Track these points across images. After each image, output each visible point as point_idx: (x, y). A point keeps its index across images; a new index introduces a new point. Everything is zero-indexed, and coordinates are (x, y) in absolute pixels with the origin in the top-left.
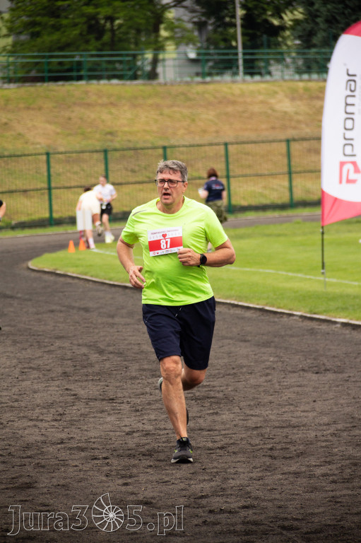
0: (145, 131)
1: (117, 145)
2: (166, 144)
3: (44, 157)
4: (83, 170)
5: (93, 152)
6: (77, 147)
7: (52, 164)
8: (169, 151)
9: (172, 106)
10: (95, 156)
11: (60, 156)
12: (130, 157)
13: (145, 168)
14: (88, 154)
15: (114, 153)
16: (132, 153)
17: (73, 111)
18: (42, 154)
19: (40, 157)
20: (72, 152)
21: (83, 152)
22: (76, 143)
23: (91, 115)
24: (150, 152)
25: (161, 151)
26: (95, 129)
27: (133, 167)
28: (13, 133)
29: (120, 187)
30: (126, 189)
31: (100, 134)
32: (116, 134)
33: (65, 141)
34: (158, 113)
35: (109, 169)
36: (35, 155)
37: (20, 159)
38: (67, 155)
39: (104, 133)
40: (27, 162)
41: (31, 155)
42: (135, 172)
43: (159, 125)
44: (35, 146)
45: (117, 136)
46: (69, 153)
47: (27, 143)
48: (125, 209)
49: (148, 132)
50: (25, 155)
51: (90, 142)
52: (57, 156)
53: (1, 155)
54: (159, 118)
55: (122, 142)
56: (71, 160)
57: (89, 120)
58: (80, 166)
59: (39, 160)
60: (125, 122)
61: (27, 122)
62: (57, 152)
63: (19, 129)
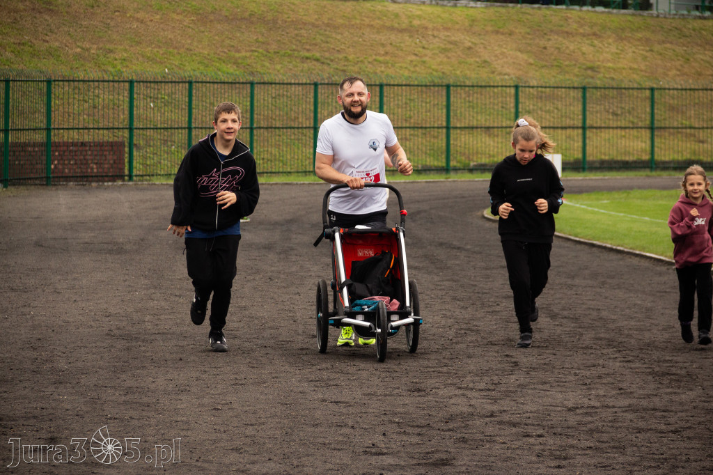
0: (631, 69)
1: (599, 83)
2: (655, 86)
3: (513, 91)
4: (557, 109)
5: (569, 88)
6: (552, 82)
7: (521, 100)
8: (656, 93)
9: (663, 42)
10: (572, 93)
11: (531, 90)
12: (613, 98)
13: (629, 112)
14: (563, 90)
15: (594, 91)
16: (615, 92)
17: (549, 40)
18: (510, 86)
19: (508, 90)
20: (546, 87)
21: (558, 87)
22: (551, 77)
23: (571, 45)
24: (635, 92)
25: (648, 93)
26: (574, 62)
27: (615, 109)
28: (477, 60)
29: (598, 131)
30: (605, 134)
31: (579, 68)
32: (598, 70)
33: (538, 74)
34: (648, 48)
35: (588, 109)
36: (502, 86)
37: (484, 90)
38: (540, 89)
39: (584, 67)
40: (492, 94)
41: (497, 86)
42: (617, 115)
43: (647, 63)
44: (502, 77)
45: (599, 72)
46: (541, 87)
47: (493, 72)
48: (603, 157)
49: (634, 69)
50: (490, 86)
51: (567, 77)
52: (527, 89)
53: (462, 84)
54: (648, 54)
55: (604, 79)
56: (544, 95)
57: (568, 51)
58: (554, 104)
59: (506, 93)
60: (609, 57)
61: (496, 48)
62: (527, 85)
63: (486, 56)
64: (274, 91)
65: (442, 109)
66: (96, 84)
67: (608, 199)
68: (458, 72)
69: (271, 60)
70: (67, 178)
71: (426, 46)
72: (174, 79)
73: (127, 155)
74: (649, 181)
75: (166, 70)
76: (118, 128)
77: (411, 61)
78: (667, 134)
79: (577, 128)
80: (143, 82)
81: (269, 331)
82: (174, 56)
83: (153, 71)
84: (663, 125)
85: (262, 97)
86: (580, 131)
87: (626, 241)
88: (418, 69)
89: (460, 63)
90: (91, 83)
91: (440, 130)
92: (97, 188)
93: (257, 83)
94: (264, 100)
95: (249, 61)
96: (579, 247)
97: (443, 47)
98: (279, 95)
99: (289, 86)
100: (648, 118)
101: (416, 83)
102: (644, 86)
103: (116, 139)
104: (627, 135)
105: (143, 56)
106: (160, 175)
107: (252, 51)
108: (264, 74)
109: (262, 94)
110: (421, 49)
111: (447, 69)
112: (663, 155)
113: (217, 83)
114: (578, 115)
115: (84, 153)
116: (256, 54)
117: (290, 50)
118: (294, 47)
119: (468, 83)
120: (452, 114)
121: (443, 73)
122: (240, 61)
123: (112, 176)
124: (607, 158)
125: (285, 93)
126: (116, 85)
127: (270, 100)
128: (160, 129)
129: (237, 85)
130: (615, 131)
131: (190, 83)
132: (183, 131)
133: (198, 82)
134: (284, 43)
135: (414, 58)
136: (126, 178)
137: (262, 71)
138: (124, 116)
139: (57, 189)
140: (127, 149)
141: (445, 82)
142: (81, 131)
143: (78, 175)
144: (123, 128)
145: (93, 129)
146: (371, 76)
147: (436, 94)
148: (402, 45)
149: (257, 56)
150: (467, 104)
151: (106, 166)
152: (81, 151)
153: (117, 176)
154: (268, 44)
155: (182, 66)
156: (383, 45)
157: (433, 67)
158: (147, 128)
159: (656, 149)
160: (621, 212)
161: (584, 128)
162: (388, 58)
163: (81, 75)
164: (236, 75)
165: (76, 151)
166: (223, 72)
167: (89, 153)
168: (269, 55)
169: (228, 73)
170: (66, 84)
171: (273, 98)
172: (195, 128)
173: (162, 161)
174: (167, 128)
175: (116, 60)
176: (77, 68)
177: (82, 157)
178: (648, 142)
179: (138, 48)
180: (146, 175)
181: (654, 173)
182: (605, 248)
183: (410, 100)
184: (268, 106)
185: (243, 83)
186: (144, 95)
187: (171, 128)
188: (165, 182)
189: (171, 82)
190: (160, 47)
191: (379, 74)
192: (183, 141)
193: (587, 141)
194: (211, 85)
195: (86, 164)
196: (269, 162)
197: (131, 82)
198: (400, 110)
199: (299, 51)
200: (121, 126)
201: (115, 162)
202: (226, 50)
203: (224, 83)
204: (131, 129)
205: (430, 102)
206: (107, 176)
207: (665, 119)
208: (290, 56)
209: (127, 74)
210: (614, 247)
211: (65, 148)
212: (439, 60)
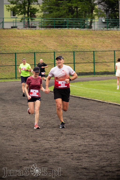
0: (87, 46)
1: (78, 50)
2: (95, 50)
3: (53, 53)
4: (66, 58)
8: (95, 52)
9: (96, 38)
10: (70, 53)
11: (58, 53)
12: (82, 54)
13: (87, 58)
14: (68, 53)
15: (77, 52)
16: (83, 52)
17: (63, 38)
20: (63, 52)
21: (66, 52)
22: (64, 49)
23: (69, 40)
24: (89, 53)
25: (92, 52)
26: (71, 44)
27: (83, 57)
28: (43, 45)
29: (78, 64)
30: (80, 65)
31: (72, 46)
32: (78, 46)
33: (60, 48)
34: (92, 40)
35: (75, 58)
36: (50, 52)
37: (45, 53)
38: (61, 53)
39: (74, 46)
40: (47, 55)
41: (49, 52)
42: (84, 59)
43: (92, 44)
44: (50, 49)
45: (78, 47)
46: (61, 52)
47: (47, 48)
48: (80, 72)
49: (88, 46)
50: (46, 52)
51: (69, 49)
52: (57, 53)
53: (39, 52)
54: (92, 41)
55: (80, 49)
56: (62, 54)
57: (69, 41)
58: (65, 57)
59: (51, 54)
60: (81, 42)
61: (48, 41)
62: (57, 51)
63: (45, 43)
65: (33, 59)
67: (82, 84)
68: (37, 49)
71: (28, 41)
74: (94, 78)
77: (24, 46)
78: (98, 64)
79: (72, 63)
84: (97, 62)
86: (73, 64)
87: (89, 96)
88: (25, 48)
89: (37, 46)
91: (32, 66)
96: (76, 98)
97: (33, 41)
100: (93, 60)
101: (25, 52)
102: (91, 51)
104: (87, 65)
110: (26, 42)
111: (34, 48)
112: (97, 70)
114: (72, 60)
119: (40, 52)
120: (36, 61)
121: (33, 49)
124: (81, 72)
130: (83, 64)
135: (24, 45)
141: (34, 52)
146: (13, 51)
147: (31, 55)
148: (21, 41)
150: (40, 58)
156: (15, 42)
157: (30, 47)
159: (95, 69)
160: (86, 88)
161: (74, 63)
162: (17, 45)
178: (93, 67)
181: (95, 76)
182: (83, 98)
183: (24, 57)
191: (15, 50)
193: (75, 67)
198: (21, 60)
205: (29, 58)
207: (98, 60)
210: (86, 98)
212: (31, 45)
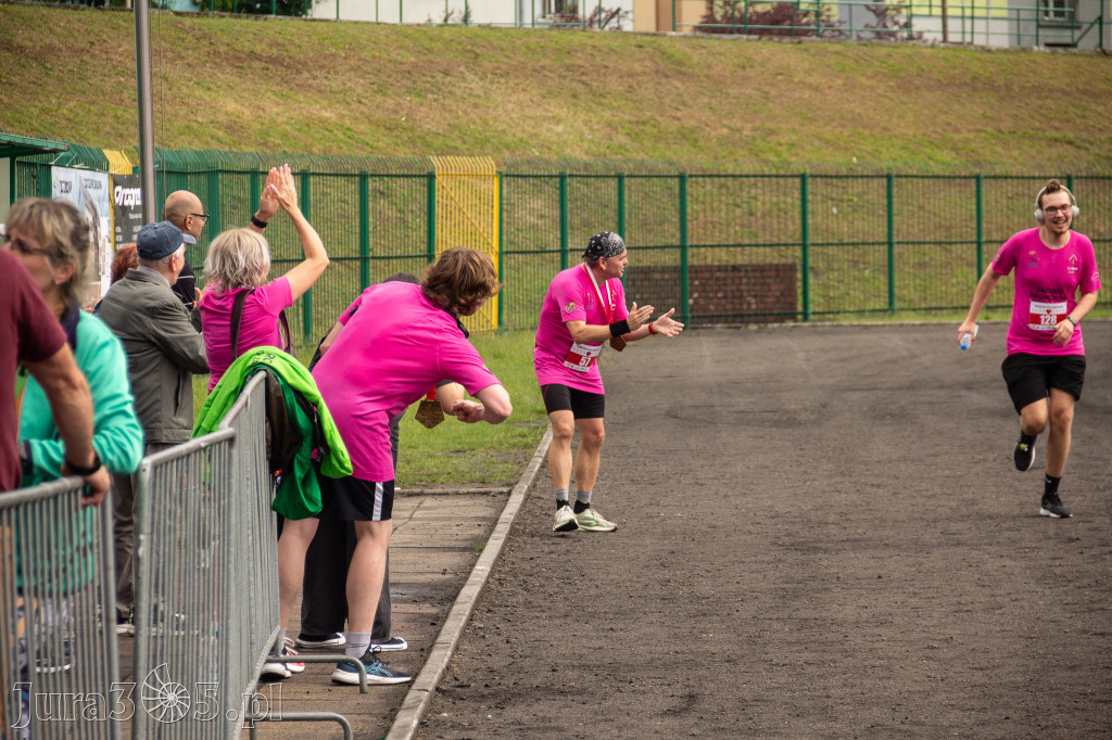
64: (1010, 189)
66: (752, 180)
69: (1005, 144)
70: (713, 319)
72: (865, 173)
73: (799, 284)
75: (855, 160)
76: (785, 245)
80: (821, 176)
81: (1007, 534)
82: (864, 139)
83: (833, 160)
85: (993, 198)
90: (745, 179)
92: (757, 332)
93: (986, 177)
94: (997, 201)
95: (973, 146)
98: (1017, 194)
99: (1032, 181)
103: (783, 261)
105: (820, 139)
106: (849, 312)
107: (978, 131)
108: (996, 163)
109: (993, 192)
113: (927, 177)
115: (737, 281)
116: (983, 135)
117: (1033, 129)
118: (1037, 124)
122: (960, 145)
123: (779, 314)
125: (1026, 192)
126: (781, 181)
127: (1005, 201)
128: (848, 244)
129: (957, 181)
131: (889, 177)
132: (881, 248)
133: (901, 176)
134: (1023, 119)
136: (800, 317)
137: (993, 160)
138: (794, 226)
139: (698, 335)
140: (799, 275)
142: (732, 249)
143: (730, 313)
144: (793, 245)
145: (749, 245)
149: (985, 138)
151: (770, 300)
152: (733, 279)
153: (786, 314)
154: (1001, 120)
155: (876, 154)
158: (828, 244)
163: (730, 168)
164: (956, 165)
165: (725, 279)
166: (937, 162)
167: (744, 281)
168: (1001, 136)
169: (943, 163)
170: (707, 180)
171: (1009, 198)
172: (898, 243)
173: (852, 292)
174: (858, 244)
175: (780, 145)
176: (724, 157)
177: (734, 288)
179: (813, 128)
180: (828, 313)
184: (1002, 211)
185: (965, 177)
186: (822, 195)
187: (863, 244)
188: (855, 323)
189: (862, 177)
190: (844, 126)
192: (881, 263)
194: (920, 180)
195: (741, 297)
196: (1006, 292)
197: (803, 177)
199: (1044, 131)
200: (790, 241)
201: (782, 295)
202: (940, 130)
203: (938, 177)
204: (804, 247)
206: (771, 315)
208: (1031, 138)
209: (797, 166)
211: (707, 275)
